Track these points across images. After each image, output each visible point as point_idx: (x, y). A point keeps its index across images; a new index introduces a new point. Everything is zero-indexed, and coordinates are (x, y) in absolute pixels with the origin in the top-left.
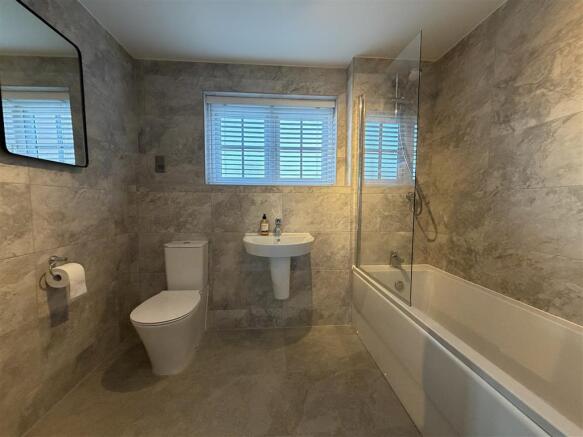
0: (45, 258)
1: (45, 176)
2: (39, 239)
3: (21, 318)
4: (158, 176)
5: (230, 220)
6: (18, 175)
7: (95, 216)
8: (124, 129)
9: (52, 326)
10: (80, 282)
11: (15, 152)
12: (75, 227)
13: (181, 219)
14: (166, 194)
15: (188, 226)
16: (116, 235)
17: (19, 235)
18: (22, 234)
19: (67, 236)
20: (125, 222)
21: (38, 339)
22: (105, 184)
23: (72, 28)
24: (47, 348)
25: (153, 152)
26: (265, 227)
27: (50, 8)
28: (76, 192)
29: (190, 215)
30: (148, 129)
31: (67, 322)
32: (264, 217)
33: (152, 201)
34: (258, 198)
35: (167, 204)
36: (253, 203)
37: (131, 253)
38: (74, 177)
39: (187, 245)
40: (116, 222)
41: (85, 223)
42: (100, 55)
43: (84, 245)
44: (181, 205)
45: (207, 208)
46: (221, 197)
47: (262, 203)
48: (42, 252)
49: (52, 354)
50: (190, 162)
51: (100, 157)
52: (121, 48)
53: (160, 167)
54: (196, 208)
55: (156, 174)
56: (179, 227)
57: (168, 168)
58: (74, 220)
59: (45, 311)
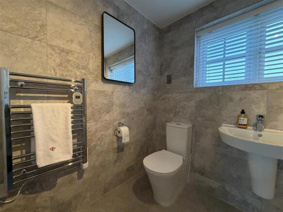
0: (117, 123)
1: (119, 88)
2: (115, 114)
3: (107, 146)
4: (168, 86)
5: (209, 112)
6: (109, 87)
7: (138, 106)
8: (153, 64)
9: (118, 152)
10: (126, 136)
11: (108, 78)
12: (129, 110)
13: (177, 110)
14: (170, 95)
15: (180, 114)
16: (147, 115)
17: (108, 112)
18: (109, 111)
19: (126, 114)
20: (151, 110)
21: (112, 156)
22: (143, 91)
23: (133, 22)
24: (116, 161)
25: (166, 74)
26: (243, 121)
27: (125, 17)
28: (131, 95)
29: (182, 107)
30: (165, 62)
31: (124, 153)
32: (243, 112)
33: (163, 99)
34: (237, 96)
35: (169, 101)
36: (231, 99)
37: (153, 125)
38: (130, 88)
39: (178, 126)
40: (147, 109)
41: (133, 109)
42: (144, 31)
43: (133, 118)
44: (177, 101)
45: (193, 103)
46: (202, 96)
47: (241, 100)
48: (116, 120)
49: (117, 164)
50: (184, 76)
51: (142, 79)
52: (154, 26)
53: (169, 81)
54: (185, 103)
55: (167, 85)
56: (176, 114)
57: (173, 81)
58: (129, 107)
59: (116, 145)
